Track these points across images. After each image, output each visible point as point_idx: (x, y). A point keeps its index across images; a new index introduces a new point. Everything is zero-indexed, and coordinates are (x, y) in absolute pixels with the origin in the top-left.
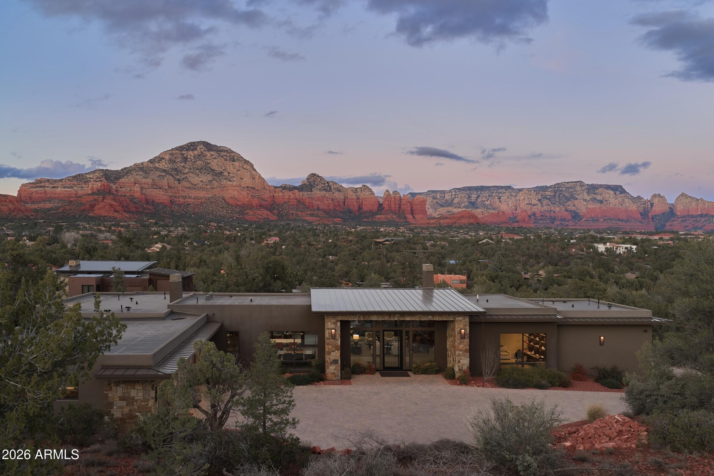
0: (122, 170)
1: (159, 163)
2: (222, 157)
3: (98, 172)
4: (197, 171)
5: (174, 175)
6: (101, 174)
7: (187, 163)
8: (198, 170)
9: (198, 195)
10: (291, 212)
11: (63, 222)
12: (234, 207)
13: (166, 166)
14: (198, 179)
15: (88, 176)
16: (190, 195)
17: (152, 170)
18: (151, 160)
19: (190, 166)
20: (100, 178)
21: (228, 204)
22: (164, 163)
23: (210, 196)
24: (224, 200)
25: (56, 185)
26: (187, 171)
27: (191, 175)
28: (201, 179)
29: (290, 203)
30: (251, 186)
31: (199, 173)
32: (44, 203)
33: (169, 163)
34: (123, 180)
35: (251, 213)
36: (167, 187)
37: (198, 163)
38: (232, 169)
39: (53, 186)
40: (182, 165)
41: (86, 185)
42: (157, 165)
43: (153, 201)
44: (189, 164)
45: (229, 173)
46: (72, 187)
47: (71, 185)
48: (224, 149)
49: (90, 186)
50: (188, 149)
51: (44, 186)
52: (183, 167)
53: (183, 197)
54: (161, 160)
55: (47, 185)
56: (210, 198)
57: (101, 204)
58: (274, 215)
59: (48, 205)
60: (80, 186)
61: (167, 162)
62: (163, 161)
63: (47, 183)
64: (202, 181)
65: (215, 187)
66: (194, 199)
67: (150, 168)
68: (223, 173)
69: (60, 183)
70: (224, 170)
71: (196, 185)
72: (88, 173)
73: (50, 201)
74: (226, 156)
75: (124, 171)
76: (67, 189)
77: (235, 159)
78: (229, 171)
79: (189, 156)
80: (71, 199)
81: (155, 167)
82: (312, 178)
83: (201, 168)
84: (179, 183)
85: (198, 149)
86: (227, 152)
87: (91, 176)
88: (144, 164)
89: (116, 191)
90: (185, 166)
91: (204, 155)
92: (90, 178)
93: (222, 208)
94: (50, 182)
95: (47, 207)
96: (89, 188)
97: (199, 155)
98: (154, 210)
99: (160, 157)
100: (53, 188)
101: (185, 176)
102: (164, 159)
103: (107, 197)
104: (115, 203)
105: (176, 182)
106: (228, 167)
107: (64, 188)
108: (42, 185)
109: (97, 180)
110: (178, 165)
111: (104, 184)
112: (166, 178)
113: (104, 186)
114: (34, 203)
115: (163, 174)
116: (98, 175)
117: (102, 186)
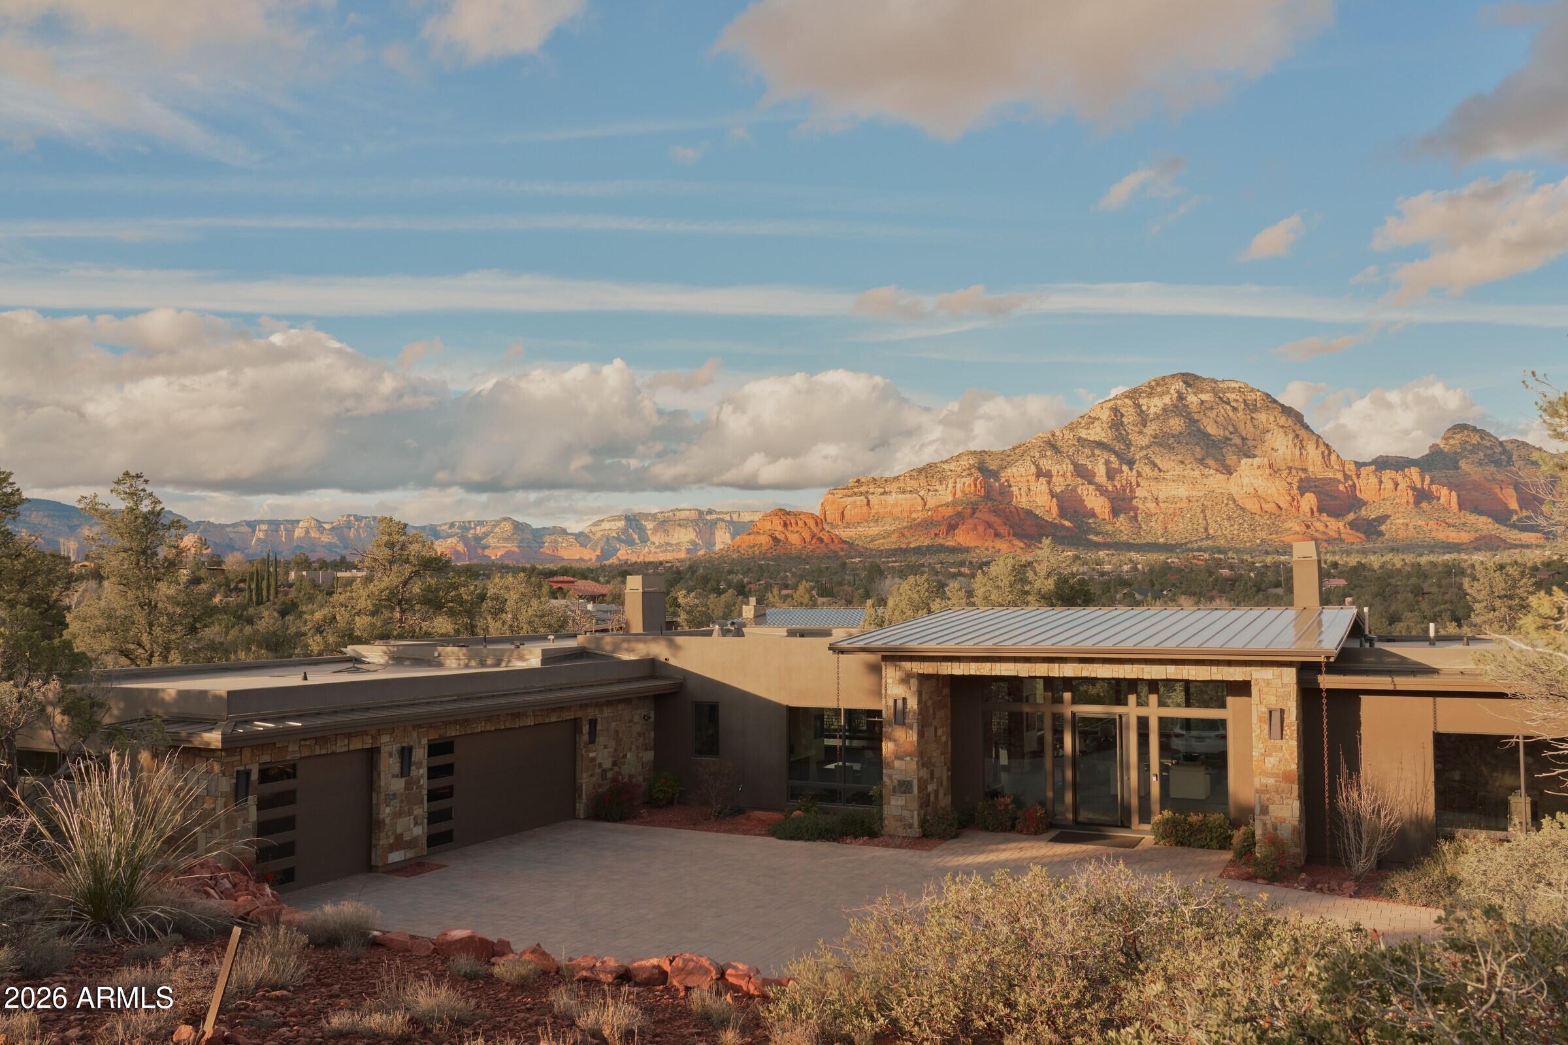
0: (1014, 448)
1: (1088, 429)
2: (1229, 404)
3: (966, 458)
4: (1172, 441)
5: (1119, 452)
6: (971, 462)
7: (1148, 424)
8: (1173, 437)
9: (1173, 492)
10: (1401, 521)
11: (896, 562)
12: (1257, 517)
13: (1104, 434)
14: (1173, 458)
15: (946, 466)
16: (1155, 493)
18: (1072, 424)
19: (1155, 430)
20: (968, 469)
21: (1243, 509)
22: (1099, 430)
23: (1201, 494)
24: (1234, 501)
25: (887, 489)
26: (1147, 441)
27: (1157, 449)
28: (1180, 457)
29: (1397, 500)
30: (1297, 464)
31: (1175, 445)
32: (866, 524)
33: (1110, 427)
34: (1014, 470)
35: (1297, 528)
36: (1104, 479)
37: (1172, 422)
38: (1252, 429)
39: (882, 490)
40: (1136, 429)
41: (942, 485)
42: (1083, 434)
43: (1076, 511)
44: (1150, 427)
45: (1243, 439)
46: (916, 491)
47: (916, 486)
48: (1233, 385)
49: (950, 486)
50: (1152, 394)
51: (867, 492)
52: (1141, 433)
53: (1140, 498)
54: (1093, 423)
55: (871, 490)
56: (1201, 497)
57: (970, 521)
58: (1357, 530)
59: (874, 530)
60: (931, 488)
61: (1105, 424)
62: (1097, 423)
63: (871, 486)
64: (1182, 462)
65: (1212, 472)
66: (1164, 502)
67: (1070, 442)
68: (1230, 440)
69: (896, 485)
70: (1231, 433)
71: (1167, 471)
72: (946, 461)
73: (877, 520)
74: (1237, 401)
75: (1017, 451)
76: (908, 496)
77: (1258, 405)
78: (1244, 434)
79: (1153, 410)
80: (914, 515)
81: (1079, 439)
82: (1458, 436)
83: (1181, 433)
84: (1131, 469)
85: (1172, 391)
86: (1240, 391)
87: (952, 466)
88: (1057, 434)
89: (1001, 494)
90: (1144, 430)
91: (1187, 404)
92: (951, 471)
93: (1229, 518)
94: (878, 483)
95: (871, 533)
96: (948, 492)
97: (1176, 406)
98: (1077, 531)
99: (1090, 417)
100: (882, 494)
101: (1145, 452)
102: (1098, 419)
103: (981, 507)
104: (996, 519)
105: (1125, 467)
106: (1242, 425)
107: (903, 493)
108: (863, 489)
109: (964, 474)
110: (1130, 431)
111: (976, 480)
112: (1103, 460)
113: (975, 486)
114: (848, 526)
115: (1097, 452)
116: (965, 463)
117: (972, 486)
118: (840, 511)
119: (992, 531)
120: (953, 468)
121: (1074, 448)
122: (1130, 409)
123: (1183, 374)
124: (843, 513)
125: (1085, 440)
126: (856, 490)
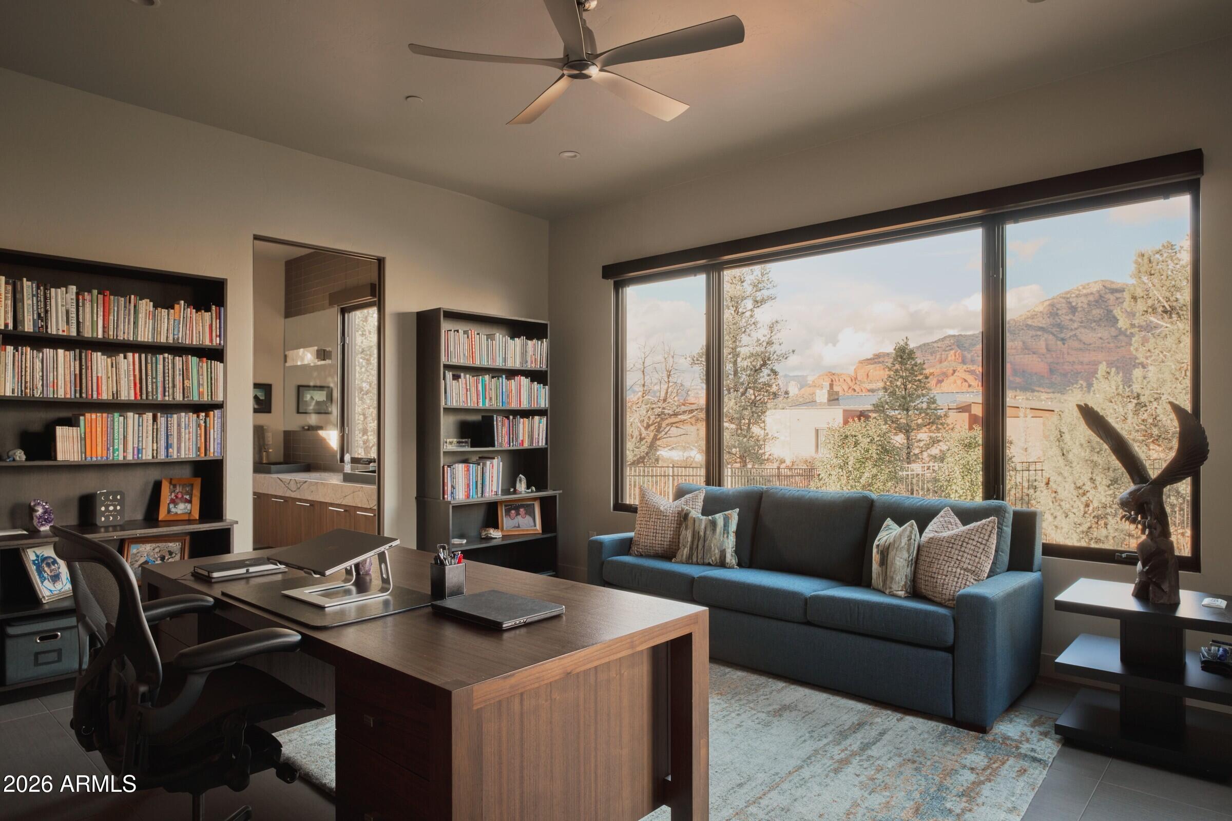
3: (948, 339)
4: (1093, 324)
5: (1055, 333)
6: (952, 341)
7: (1077, 314)
8: (1095, 322)
9: (1094, 358)
13: (1044, 322)
14: (1095, 336)
15: (935, 345)
17: (1023, 329)
19: (1082, 318)
20: (950, 346)
26: (1075, 325)
27: (1083, 330)
28: (1099, 335)
31: (1096, 327)
33: (1049, 317)
36: (1044, 351)
37: (1094, 312)
40: (1068, 318)
41: (932, 356)
43: (1023, 371)
44: (1078, 316)
49: (938, 357)
51: (883, 362)
52: (1071, 320)
53: (1070, 362)
55: (886, 360)
56: (1114, 361)
61: (1045, 315)
63: (886, 358)
64: (1101, 338)
65: (1123, 344)
66: (1087, 364)
67: (1020, 327)
71: (1090, 345)
72: (936, 342)
79: (1080, 305)
83: (1100, 319)
84: (1064, 344)
89: (972, 361)
90: (1074, 318)
91: (1105, 300)
92: (938, 347)
96: (937, 359)
97: (1097, 301)
98: (1025, 383)
99: (1034, 311)
101: (1074, 333)
102: (1040, 312)
103: (958, 369)
105: (1059, 343)
108: (881, 360)
109: (947, 349)
110: (1062, 319)
111: (955, 353)
112: (1043, 338)
113: (955, 356)
114: (871, 382)
115: (1039, 333)
116: (948, 342)
117: (953, 356)
118: (866, 373)
119: (967, 384)
120: (939, 346)
121: (1023, 331)
122: (1063, 305)
123: (1103, 281)
124: (868, 375)
125: (1031, 326)
126: (876, 360)
